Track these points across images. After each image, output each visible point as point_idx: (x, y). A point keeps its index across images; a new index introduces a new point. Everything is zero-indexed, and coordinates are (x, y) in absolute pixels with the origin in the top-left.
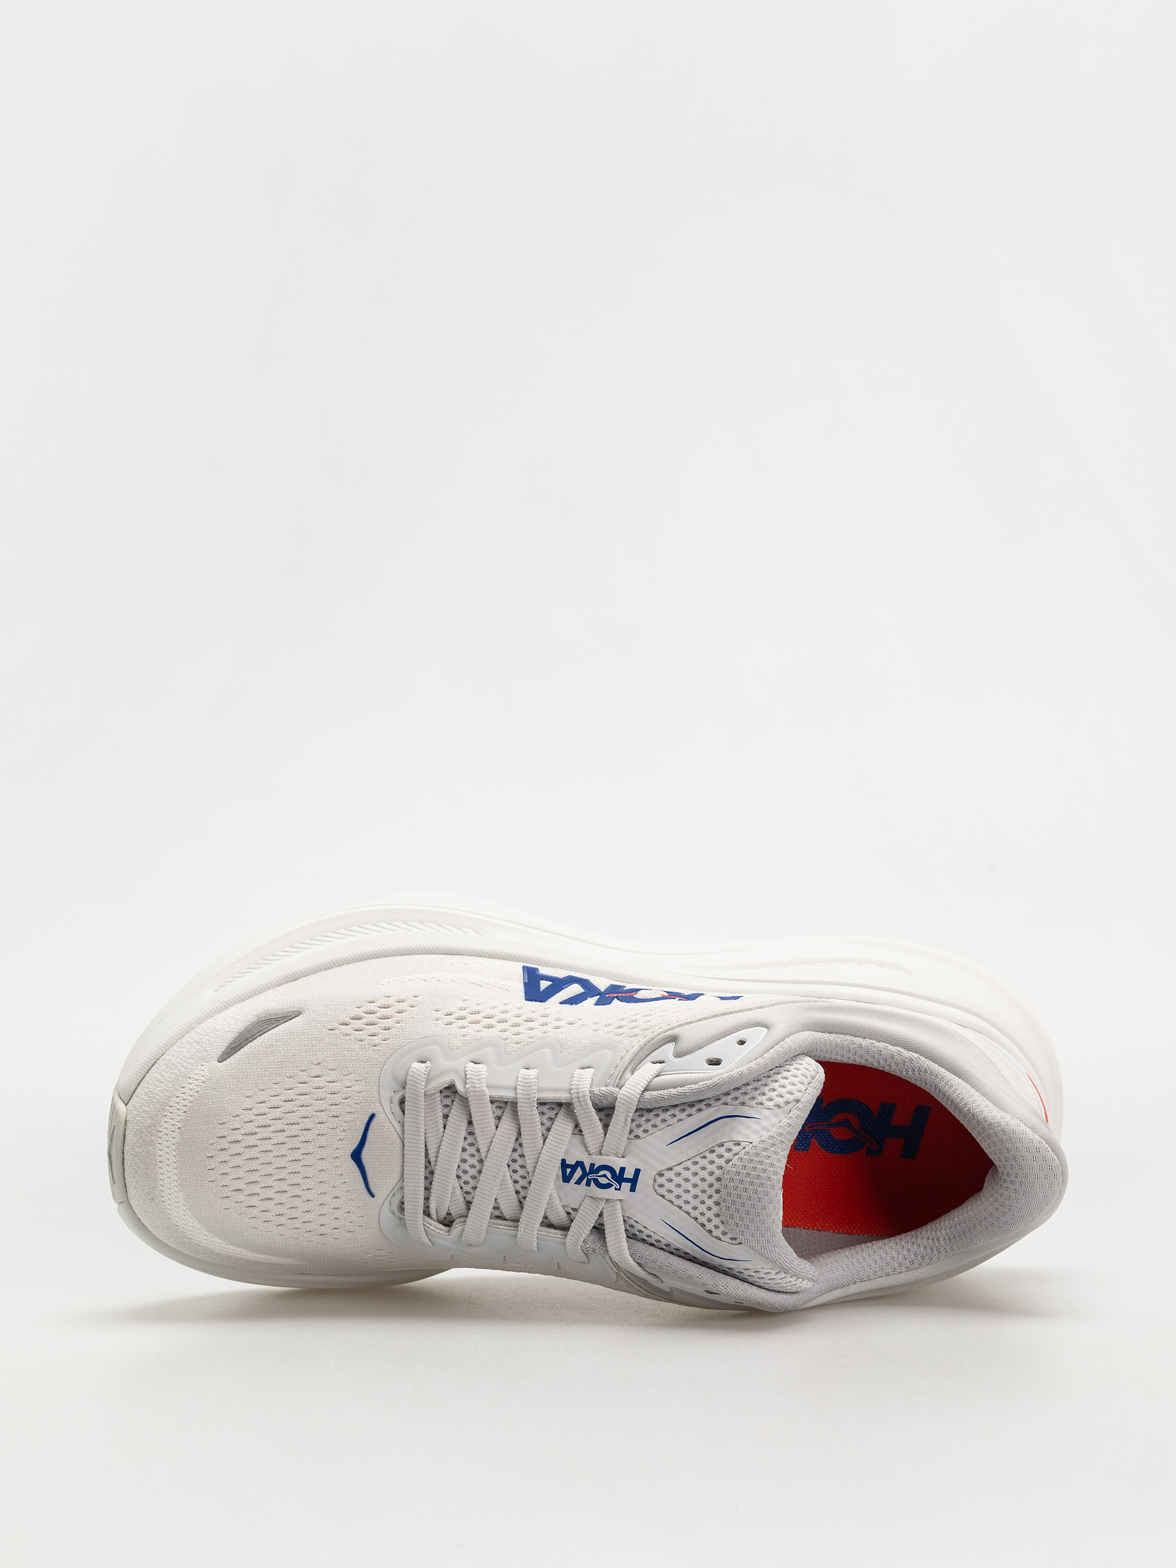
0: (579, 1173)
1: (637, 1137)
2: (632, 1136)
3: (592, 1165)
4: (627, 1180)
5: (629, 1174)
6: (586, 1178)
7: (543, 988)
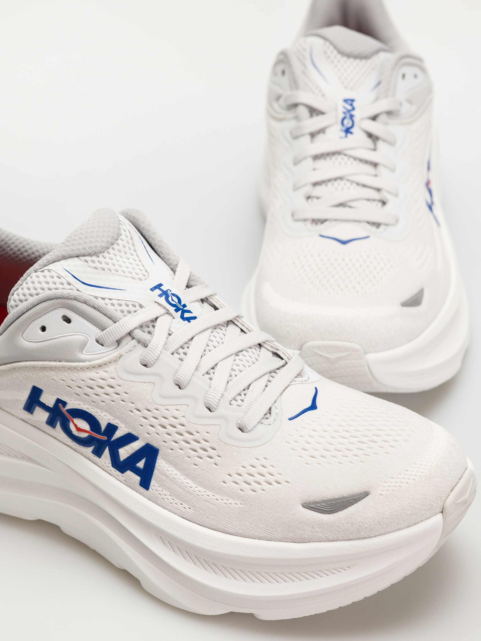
1: (141, 306)
2: (143, 308)
3: (177, 311)
4: (161, 290)
5: (158, 292)
6: (184, 309)
7: (143, 461)
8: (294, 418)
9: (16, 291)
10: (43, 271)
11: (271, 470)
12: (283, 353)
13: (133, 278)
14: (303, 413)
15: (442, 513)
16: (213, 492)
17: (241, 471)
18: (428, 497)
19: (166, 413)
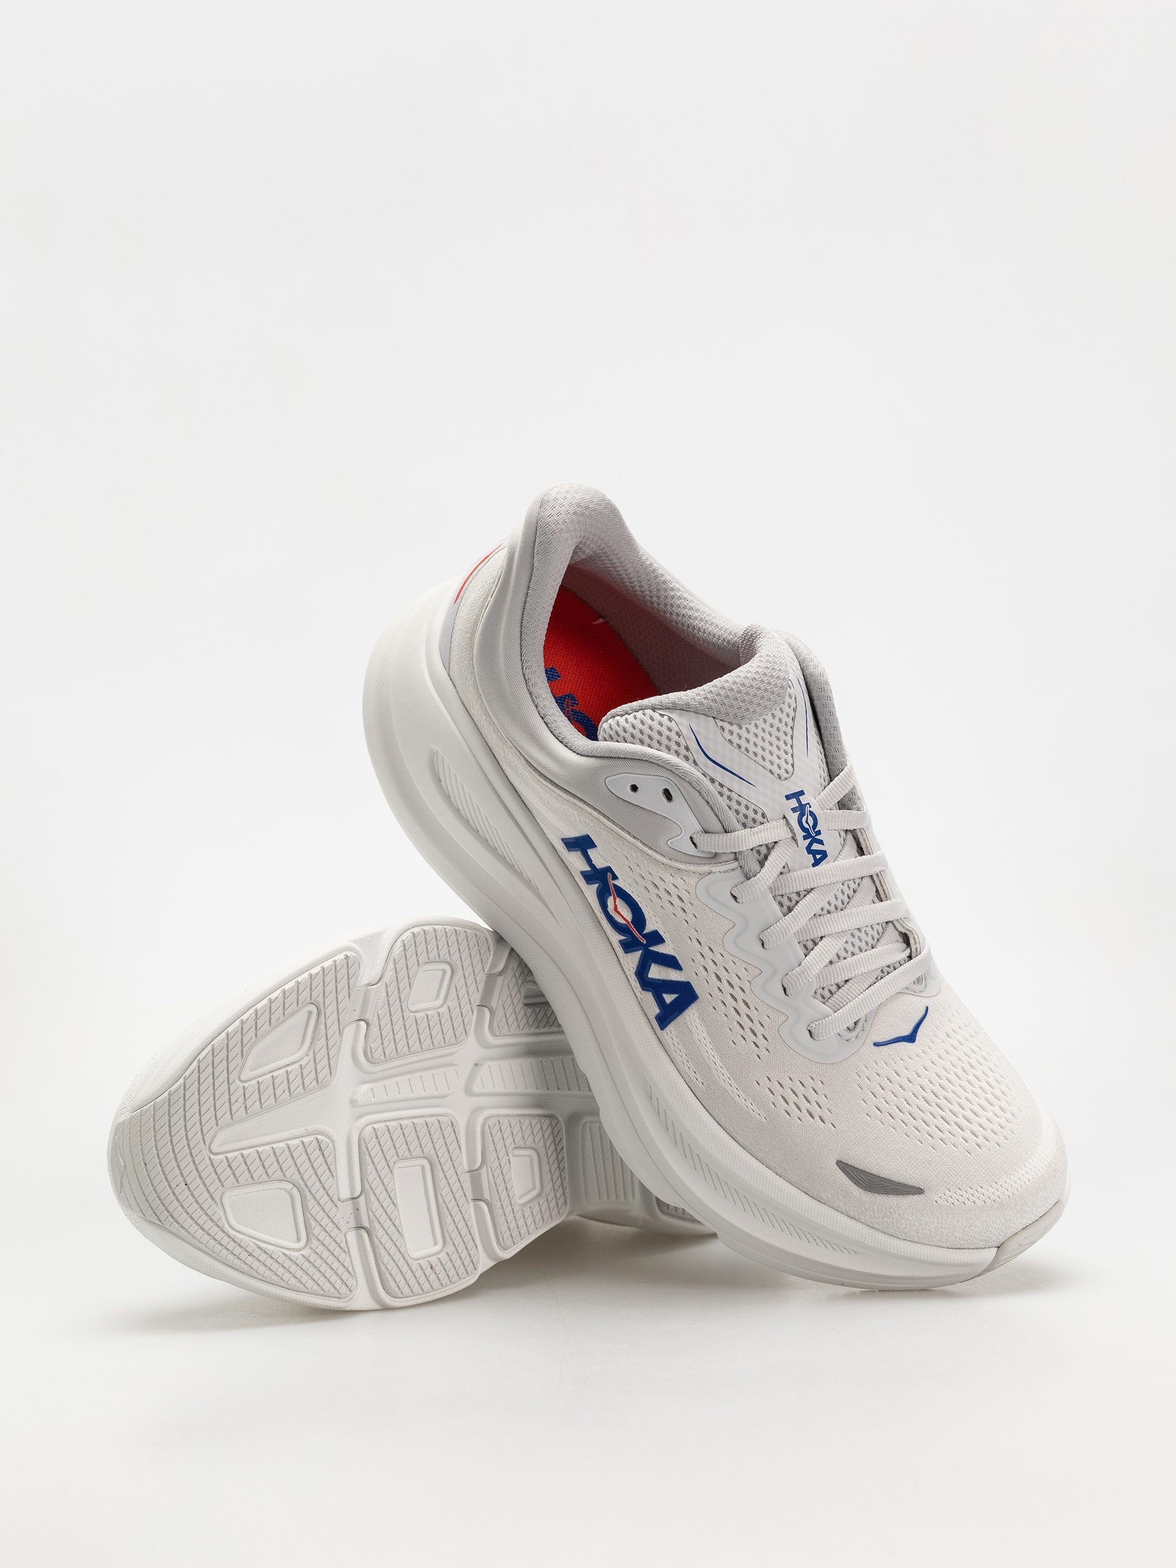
0: (815, 847)
1: (764, 816)
2: (765, 820)
3: (805, 838)
4: (799, 801)
5: (794, 803)
6: (816, 837)
7: (674, 996)
8: (881, 1045)
9: (619, 716)
10: (662, 715)
11: (822, 1100)
12: (914, 938)
13: (771, 772)
14: (895, 1042)
15: (997, 1249)
16: (738, 1085)
17: (786, 1082)
18: (991, 1228)
19: (731, 966)
